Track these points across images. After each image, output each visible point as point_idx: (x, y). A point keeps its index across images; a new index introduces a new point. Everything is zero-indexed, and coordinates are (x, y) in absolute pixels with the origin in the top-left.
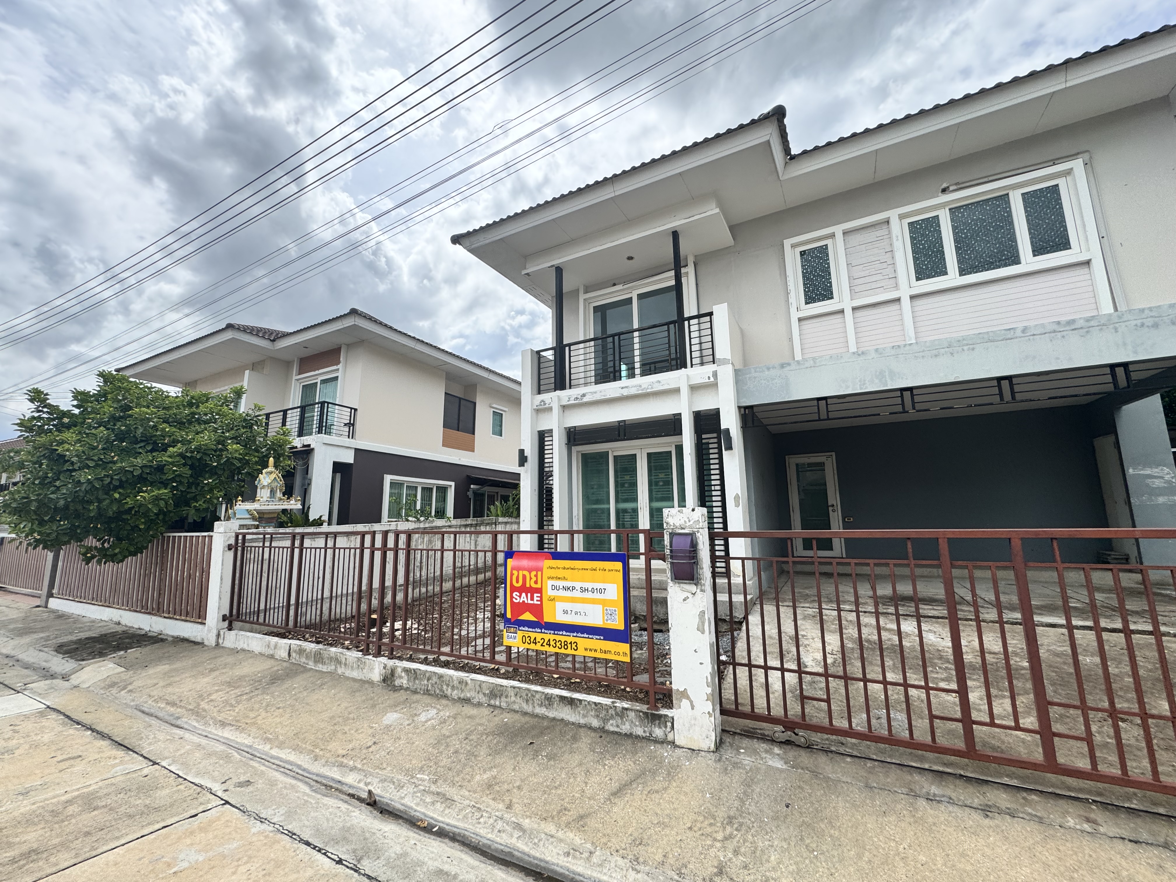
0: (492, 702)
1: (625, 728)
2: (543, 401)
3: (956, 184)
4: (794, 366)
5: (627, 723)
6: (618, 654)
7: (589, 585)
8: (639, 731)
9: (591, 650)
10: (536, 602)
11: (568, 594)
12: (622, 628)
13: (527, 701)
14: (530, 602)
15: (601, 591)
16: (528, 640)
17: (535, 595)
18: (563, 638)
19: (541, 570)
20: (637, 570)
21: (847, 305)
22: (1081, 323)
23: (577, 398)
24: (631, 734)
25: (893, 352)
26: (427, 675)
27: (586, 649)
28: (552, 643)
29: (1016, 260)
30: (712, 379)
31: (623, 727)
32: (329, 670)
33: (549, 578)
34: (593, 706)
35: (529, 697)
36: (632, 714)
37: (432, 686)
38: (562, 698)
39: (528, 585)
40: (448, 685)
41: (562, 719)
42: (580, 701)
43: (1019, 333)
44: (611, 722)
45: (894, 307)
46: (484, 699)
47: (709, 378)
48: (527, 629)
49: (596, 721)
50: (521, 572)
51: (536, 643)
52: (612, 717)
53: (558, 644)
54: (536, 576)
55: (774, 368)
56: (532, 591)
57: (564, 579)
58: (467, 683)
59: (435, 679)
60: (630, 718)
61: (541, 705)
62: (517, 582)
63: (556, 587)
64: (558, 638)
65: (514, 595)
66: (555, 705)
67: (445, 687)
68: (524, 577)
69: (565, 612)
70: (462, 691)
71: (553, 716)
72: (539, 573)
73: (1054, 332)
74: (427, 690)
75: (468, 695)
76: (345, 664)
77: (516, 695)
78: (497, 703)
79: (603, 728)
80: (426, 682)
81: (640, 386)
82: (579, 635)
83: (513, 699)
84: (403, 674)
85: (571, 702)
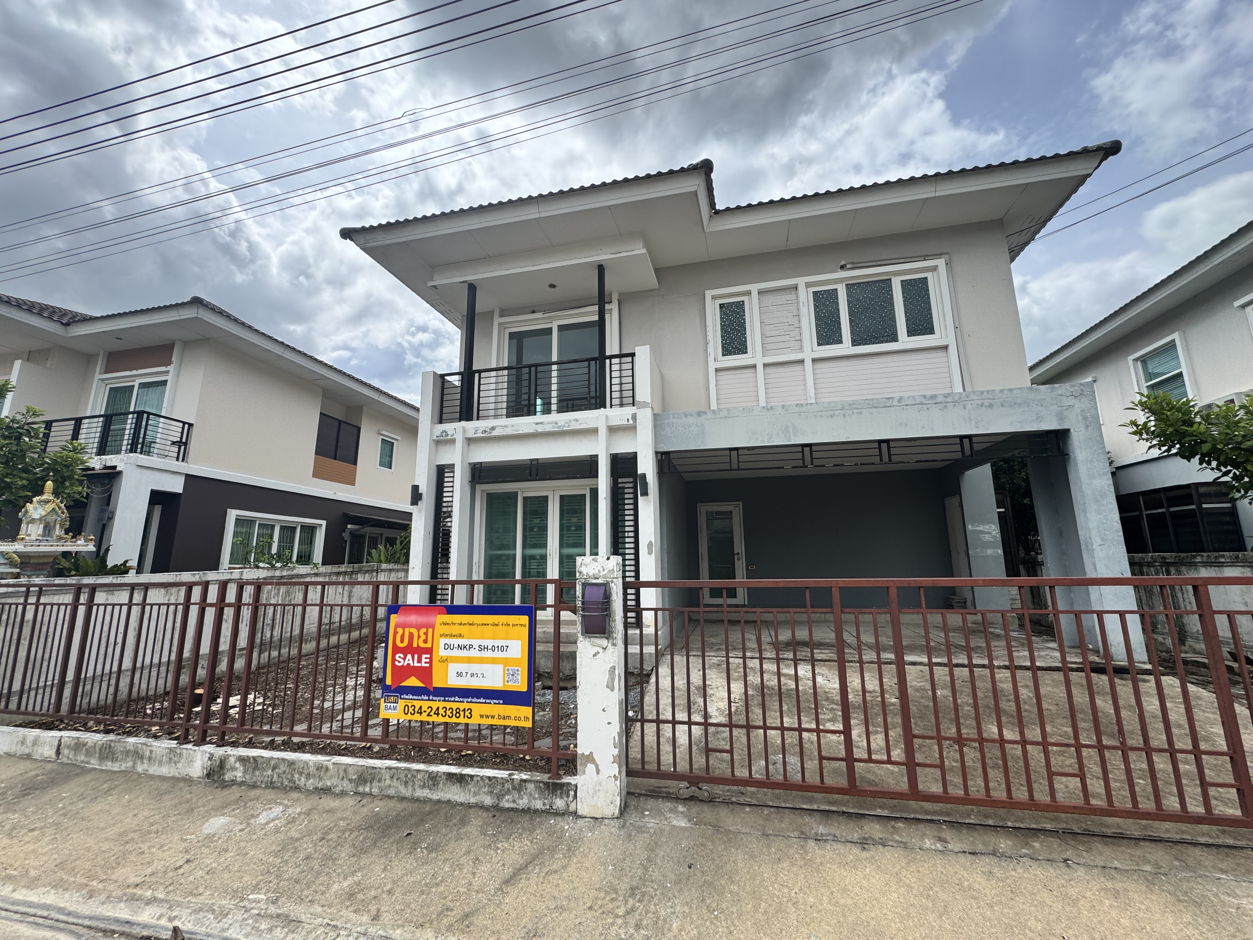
0: (361, 789)
1: (523, 802)
2: (445, 431)
3: (852, 263)
4: (709, 415)
5: (525, 797)
6: (519, 719)
7: (489, 643)
8: (538, 805)
9: (487, 717)
10: (423, 665)
11: (464, 653)
12: (525, 689)
13: (406, 783)
14: (416, 664)
15: (502, 649)
16: (411, 710)
17: (424, 656)
18: (454, 706)
19: (433, 627)
20: (544, 622)
21: (759, 361)
22: (940, 399)
23: (485, 431)
24: (529, 809)
25: (797, 409)
26: (272, 763)
27: (482, 716)
28: (441, 711)
29: (894, 338)
30: (631, 422)
31: (521, 802)
32: (123, 768)
33: (441, 636)
34: (487, 781)
35: (409, 778)
36: (531, 786)
37: (279, 776)
38: (450, 776)
39: (415, 645)
40: (301, 774)
41: (449, 801)
42: (472, 777)
43: (895, 402)
44: (507, 797)
45: (798, 368)
46: (349, 786)
47: (628, 420)
48: (411, 697)
49: (489, 798)
50: (407, 630)
51: (421, 713)
52: (508, 792)
53: (448, 713)
54: (426, 634)
55: (691, 415)
56: (420, 651)
57: (460, 636)
58: (327, 769)
59: (283, 768)
60: (529, 790)
61: (423, 787)
62: (402, 641)
63: (449, 646)
64: (448, 705)
65: (397, 657)
66: (441, 785)
67: (297, 776)
68: (411, 635)
69: (459, 674)
70: (321, 779)
71: (437, 798)
72: (430, 630)
73: (922, 404)
74: (272, 783)
75: (329, 784)
76: (150, 759)
77: (392, 777)
78: (367, 790)
79: (497, 805)
80: (270, 772)
81: (557, 423)
82: (475, 700)
83: (388, 782)
84: (238, 765)
85: (461, 779)
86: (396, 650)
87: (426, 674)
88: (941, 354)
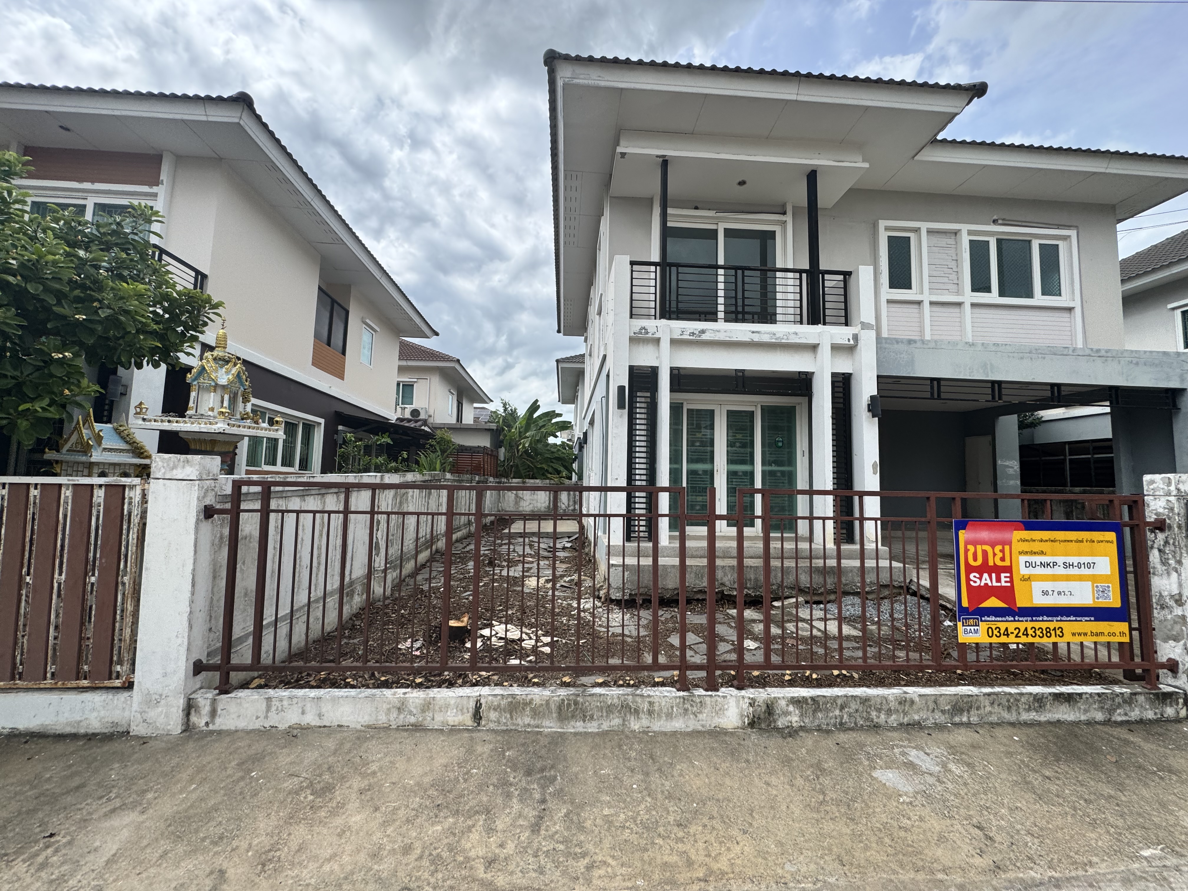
2: (644, 328)
3: (1003, 220)
4: (919, 344)
6: (1114, 634)
7: (1075, 560)
9: (1080, 634)
10: (1004, 584)
11: (1048, 571)
12: (1118, 604)
14: (995, 584)
15: (1089, 566)
16: (995, 632)
17: (1003, 575)
18: (1044, 625)
19: (1010, 544)
21: (926, 298)
23: (693, 334)
27: (1074, 634)
28: (1030, 632)
29: (1030, 294)
30: (852, 342)
33: (1020, 553)
39: (991, 563)
47: (849, 340)
48: (993, 618)
50: (979, 548)
51: (1008, 635)
53: (1038, 633)
54: (1002, 551)
55: (902, 342)
56: (998, 570)
57: (1042, 553)
58: (912, 702)
62: (975, 559)
63: (1031, 564)
64: (1037, 625)
65: (972, 576)
68: (985, 553)
69: (1045, 593)
70: (905, 713)
72: (1007, 548)
75: (916, 717)
76: (650, 713)
77: (992, 704)
78: (965, 719)
79: (1109, 720)
80: (837, 712)
82: (1064, 618)
83: (988, 709)
86: (970, 569)
87: (1007, 594)
88: (1066, 315)
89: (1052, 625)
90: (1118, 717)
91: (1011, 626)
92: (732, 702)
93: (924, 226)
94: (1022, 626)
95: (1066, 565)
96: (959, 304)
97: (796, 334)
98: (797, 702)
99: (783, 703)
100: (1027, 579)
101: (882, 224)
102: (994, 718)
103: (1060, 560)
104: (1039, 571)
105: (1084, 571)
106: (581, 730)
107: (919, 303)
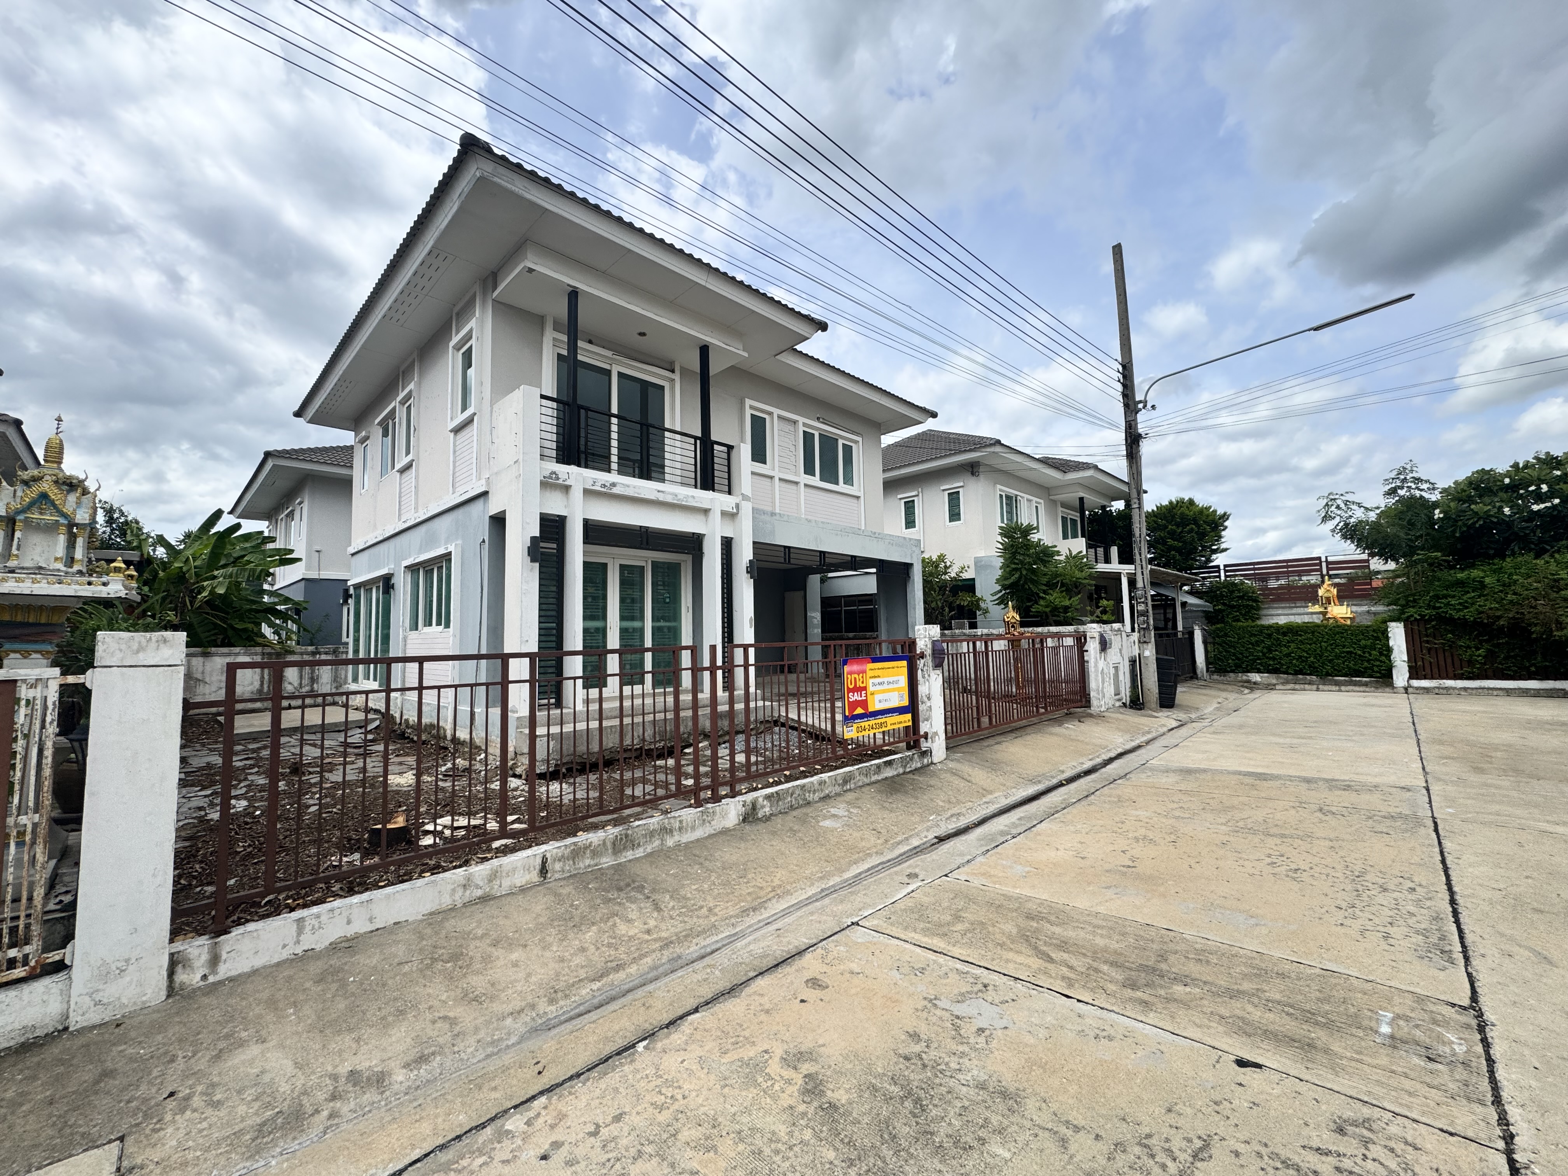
0: (845, 788)
2: (555, 473)
3: (823, 419)
4: (778, 517)
7: (891, 679)
9: (893, 724)
10: (863, 698)
12: (908, 704)
14: (860, 698)
16: (859, 730)
17: (863, 693)
19: (866, 672)
21: (776, 474)
22: (877, 535)
23: (605, 485)
27: (890, 725)
29: (837, 482)
30: (736, 510)
33: (870, 678)
39: (858, 686)
43: (861, 532)
45: (796, 488)
47: (733, 508)
48: (860, 721)
49: (901, 769)
50: (853, 676)
51: (865, 730)
53: (876, 727)
54: (863, 677)
56: (861, 690)
57: (878, 677)
62: (851, 684)
63: (874, 684)
64: (876, 722)
65: (850, 695)
66: (882, 769)
67: (807, 795)
68: (855, 679)
69: (880, 701)
70: (822, 791)
72: (864, 675)
74: (791, 806)
75: (827, 792)
76: (680, 829)
77: (860, 774)
79: (905, 772)
80: (789, 799)
81: (676, 496)
83: (858, 778)
86: (850, 690)
87: (864, 704)
88: (855, 501)
89: (883, 720)
90: (908, 770)
91: (866, 724)
92: (732, 806)
93: (776, 412)
94: (870, 723)
95: (889, 683)
96: (797, 483)
97: (693, 497)
98: (768, 797)
99: (761, 800)
100: (872, 694)
101: (748, 402)
102: (860, 784)
103: (886, 680)
104: (879, 688)
105: (895, 686)
106: (631, 857)
107: (772, 478)
